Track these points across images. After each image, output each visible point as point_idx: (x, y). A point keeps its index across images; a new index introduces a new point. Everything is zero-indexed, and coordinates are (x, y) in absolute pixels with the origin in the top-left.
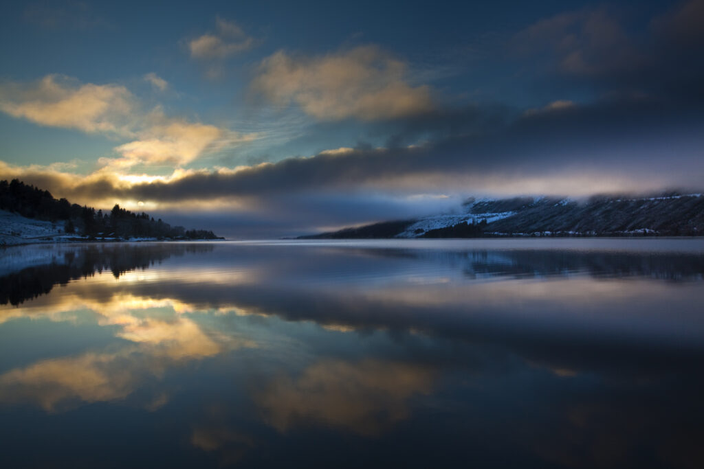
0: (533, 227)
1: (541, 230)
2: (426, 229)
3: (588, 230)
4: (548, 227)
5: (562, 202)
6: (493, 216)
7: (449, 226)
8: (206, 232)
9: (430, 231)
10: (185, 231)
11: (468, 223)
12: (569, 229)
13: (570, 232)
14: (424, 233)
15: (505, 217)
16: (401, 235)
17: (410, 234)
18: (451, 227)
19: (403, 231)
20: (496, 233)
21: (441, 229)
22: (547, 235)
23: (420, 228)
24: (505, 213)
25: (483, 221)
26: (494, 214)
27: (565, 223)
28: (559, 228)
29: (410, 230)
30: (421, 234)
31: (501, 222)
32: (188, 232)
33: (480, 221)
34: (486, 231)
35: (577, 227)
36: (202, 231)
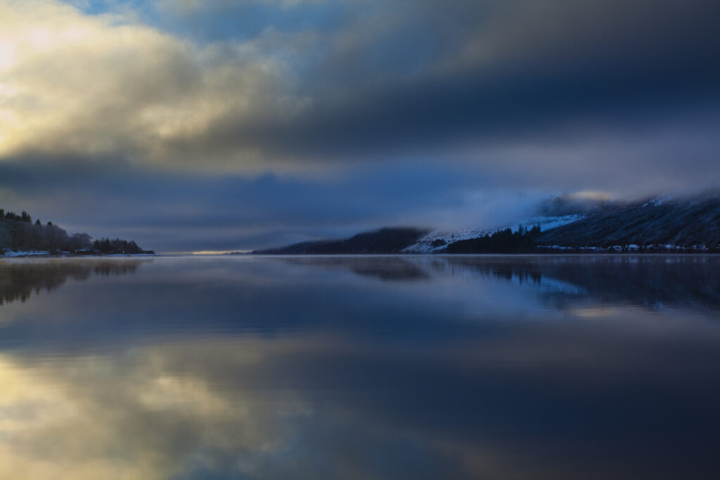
0: (611, 238)
1: (624, 242)
2: (448, 240)
3: (695, 243)
4: (634, 238)
5: (653, 201)
6: (549, 222)
7: (484, 236)
8: (125, 242)
9: (455, 243)
10: (92, 241)
11: (513, 232)
12: (666, 241)
13: (668, 246)
14: (446, 246)
15: (567, 222)
16: (411, 248)
17: (424, 248)
18: (487, 236)
19: (415, 243)
20: (555, 247)
21: (472, 240)
22: (633, 249)
23: (440, 238)
24: (568, 217)
25: (534, 227)
26: (552, 218)
27: (660, 232)
28: (650, 240)
29: (424, 242)
30: (441, 248)
31: (562, 229)
32: (97, 243)
33: (530, 228)
34: (540, 244)
35: (678, 238)
36: (118, 241)
